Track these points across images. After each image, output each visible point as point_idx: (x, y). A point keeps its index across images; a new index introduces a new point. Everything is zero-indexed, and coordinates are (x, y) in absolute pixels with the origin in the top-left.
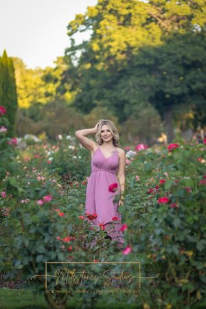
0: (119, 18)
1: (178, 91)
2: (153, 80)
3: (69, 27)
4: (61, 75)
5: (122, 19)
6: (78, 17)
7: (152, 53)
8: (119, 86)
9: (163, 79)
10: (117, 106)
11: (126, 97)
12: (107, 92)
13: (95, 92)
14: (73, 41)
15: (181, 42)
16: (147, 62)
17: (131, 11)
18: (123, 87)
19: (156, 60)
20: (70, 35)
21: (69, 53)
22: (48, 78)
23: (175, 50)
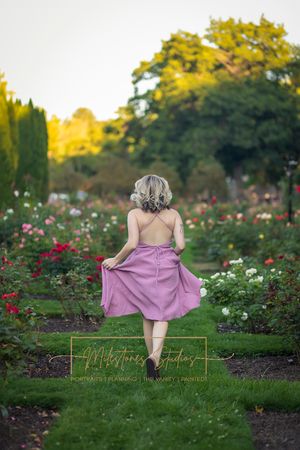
0: (184, 65)
1: (248, 144)
2: (220, 132)
3: (134, 74)
4: (123, 126)
5: (188, 66)
6: (143, 64)
7: (220, 103)
8: (183, 138)
9: (232, 131)
10: (181, 160)
11: (191, 151)
12: (170, 146)
13: (158, 146)
14: (136, 90)
15: (252, 91)
16: (214, 112)
17: (198, 56)
18: (188, 140)
19: (224, 110)
20: (135, 83)
21: (133, 103)
22: (109, 130)
23: (245, 99)
